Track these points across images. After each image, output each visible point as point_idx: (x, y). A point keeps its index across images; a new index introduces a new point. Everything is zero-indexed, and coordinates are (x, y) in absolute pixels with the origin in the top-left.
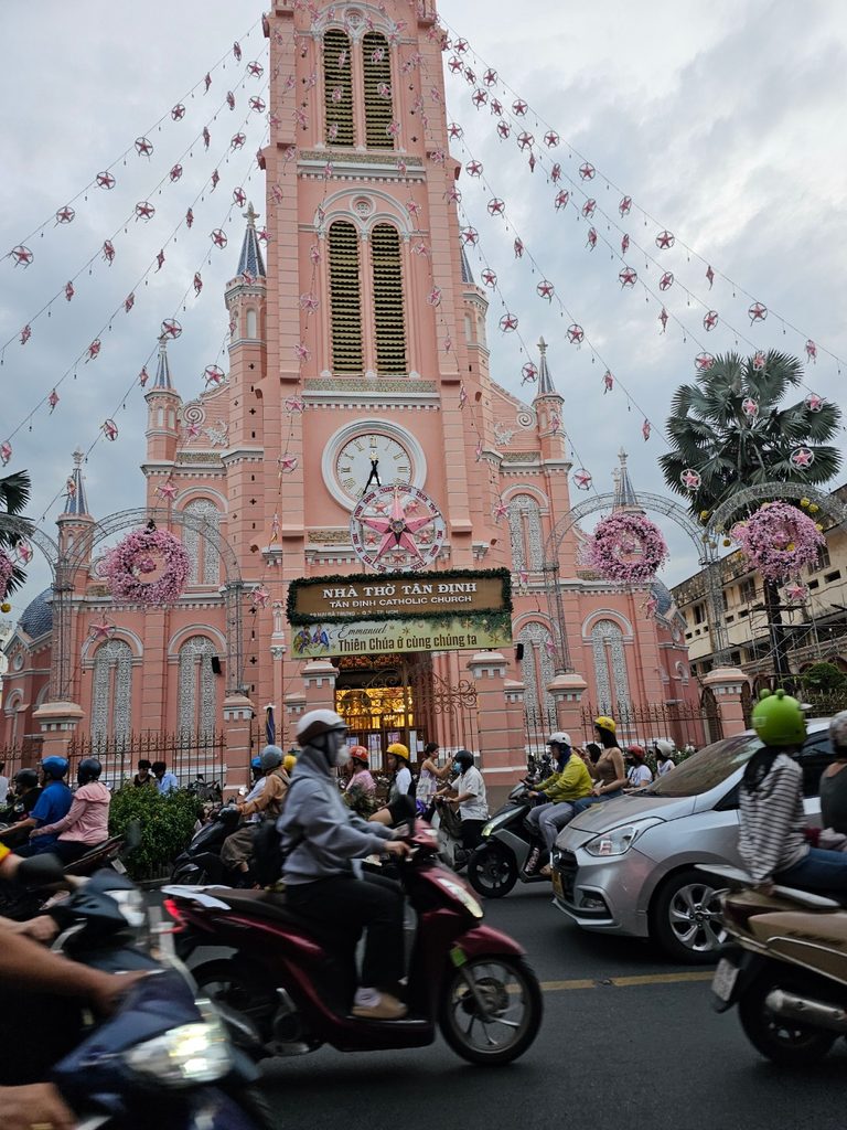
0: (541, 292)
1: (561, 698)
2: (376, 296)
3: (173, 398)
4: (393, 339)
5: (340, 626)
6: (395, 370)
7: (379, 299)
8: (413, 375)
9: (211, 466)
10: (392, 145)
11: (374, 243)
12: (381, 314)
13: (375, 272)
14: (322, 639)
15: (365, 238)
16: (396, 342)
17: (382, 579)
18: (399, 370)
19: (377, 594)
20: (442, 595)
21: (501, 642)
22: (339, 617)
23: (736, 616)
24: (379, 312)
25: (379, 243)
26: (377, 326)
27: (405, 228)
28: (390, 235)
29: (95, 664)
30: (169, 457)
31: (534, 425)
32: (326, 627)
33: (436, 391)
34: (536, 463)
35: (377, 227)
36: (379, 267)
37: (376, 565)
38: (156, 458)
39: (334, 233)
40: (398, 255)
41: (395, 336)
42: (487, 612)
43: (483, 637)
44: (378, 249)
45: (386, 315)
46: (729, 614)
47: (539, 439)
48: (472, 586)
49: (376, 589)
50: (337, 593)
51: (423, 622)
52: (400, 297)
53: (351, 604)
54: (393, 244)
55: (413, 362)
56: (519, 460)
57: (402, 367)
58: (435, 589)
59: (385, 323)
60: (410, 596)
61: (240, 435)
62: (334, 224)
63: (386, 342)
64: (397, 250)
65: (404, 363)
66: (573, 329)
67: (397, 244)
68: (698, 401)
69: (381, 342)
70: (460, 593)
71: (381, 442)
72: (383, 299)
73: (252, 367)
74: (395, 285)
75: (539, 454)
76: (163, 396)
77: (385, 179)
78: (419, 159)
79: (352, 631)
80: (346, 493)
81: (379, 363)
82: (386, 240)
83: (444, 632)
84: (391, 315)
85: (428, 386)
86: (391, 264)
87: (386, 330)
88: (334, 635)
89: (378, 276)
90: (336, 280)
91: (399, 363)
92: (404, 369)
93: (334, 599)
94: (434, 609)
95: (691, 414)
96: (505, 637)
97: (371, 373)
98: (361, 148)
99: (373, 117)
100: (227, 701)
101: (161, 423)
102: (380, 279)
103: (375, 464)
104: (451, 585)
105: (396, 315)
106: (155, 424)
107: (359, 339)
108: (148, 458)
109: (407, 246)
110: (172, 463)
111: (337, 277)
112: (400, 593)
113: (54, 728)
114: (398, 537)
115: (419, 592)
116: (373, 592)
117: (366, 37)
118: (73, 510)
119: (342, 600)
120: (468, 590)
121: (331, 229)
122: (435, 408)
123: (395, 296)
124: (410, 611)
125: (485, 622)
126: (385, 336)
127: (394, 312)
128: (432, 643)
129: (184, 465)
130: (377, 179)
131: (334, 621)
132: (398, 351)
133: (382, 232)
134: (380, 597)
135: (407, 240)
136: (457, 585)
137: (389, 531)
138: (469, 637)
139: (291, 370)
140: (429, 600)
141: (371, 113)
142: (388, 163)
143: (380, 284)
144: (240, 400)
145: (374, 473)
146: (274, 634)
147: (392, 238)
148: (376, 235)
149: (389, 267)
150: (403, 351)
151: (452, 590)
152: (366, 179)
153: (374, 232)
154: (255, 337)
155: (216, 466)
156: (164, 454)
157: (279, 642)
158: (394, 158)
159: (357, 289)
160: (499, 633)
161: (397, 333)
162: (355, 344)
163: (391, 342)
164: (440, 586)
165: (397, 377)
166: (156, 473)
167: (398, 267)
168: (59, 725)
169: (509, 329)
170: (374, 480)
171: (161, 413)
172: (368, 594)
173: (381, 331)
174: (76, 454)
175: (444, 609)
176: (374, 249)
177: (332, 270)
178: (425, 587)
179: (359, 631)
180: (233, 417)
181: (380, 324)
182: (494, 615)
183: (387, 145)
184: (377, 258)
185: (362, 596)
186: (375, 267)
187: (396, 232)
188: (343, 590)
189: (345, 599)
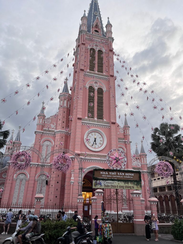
0: (137, 108)
1: (152, 203)
2: (98, 102)
3: (44, 116)
4: (101, 112)
5: (104, 181)
6: (101, 118)
7: (98, 103)
8: (105, 120)
9: (51, 133)
10: (102, 72)
11: (98, 91)
12: (99, 106)
13: (98, 97)
14: (100, 184)
15: (96, 90)
16: (101, 113)
17: (113, 171)
18: (102, 119)
19: (112, 174)
20: (126, 176)
21: (139, 188)
22: (104, 179)
23: (157, 179)
24: (98, 106)
25: (99, 92)
26: (98, 109)
27: (105, 89)
28: (101, 90)
29: (17, 179)
30: (42, 130)
31: (123, 132)
32: (101, 181)
33: (109, 124)
34: (124, 141)
35: (99, 88)
36: (99, 96)
37: (112, 167)
38: (39, 130)
39: (90, 88)
40: (103, 95)
41: (101, 111)
42: (136, 181)
43: (135, 187)
44: (99, 93)
45: (100, 107)
46: (155, 178)
47: (124, 135)
48: (133, 175)
49: (112, 173)
50: (103, 173)
51: (122, 182)
52: (103, 103)
53: (106, 176)
54: (102, 92)
55: (105, 118)
56: (120, 140)
57: (102, 118)
58: (125, 174)
59: (99, 108)
60: (119, 175)
61: (60, 127)
62: (90, 86)
63: (99, 112)
64: (103, 93)
65: (103, 117)
66: (144, 117)
67: (103, 92)
68: (159, 132)
69: (98, 112)
70: (130, 176)
71: (97, 134)
72: (99, 103)
73: (64, 112)
74: (102, 101)
75: (124, 139)
76: (42, 116)
77: (101, 79)
78: (108, 76)
79: (107, 183)
80: (89, 145)
81: (97, 117)
82: (100, 91)
83: (127, 185)
84: (101, 107)
85: (108, 123)
86: (101, 96)
87: (99, 110)
88: (103, 183)
89: (98, 98)
90: (89, 98)
91: (102, 117)
92: (103, 119)
93: (103, 174)
94: (125, 179)
95: (157, 134)
96: (140, 187)
97: (96, 119)
98: (96, 72)
99: (99, 66)
100: (79, 197)
101: (41, 122)
102: (99, 99)
103: (95, 139)
104: (128, 174)
105: (102, 107)
106: (40, 122)
107: (94, 111)
108: (37, 130)
109: (105, 93)
110: (42, 131)
111: (90, 97)
112: (117, 175)
113: (39, 200)
114: (117, 161)
115: (121, 175)
116: (111, 174)
117: (98, 50)
118: (17, 140)
119: (104, 175)
120: (132, 175)
121: (89, 87)
122: (109, 128)
123: (102, 103)
124: (119, 179)
125: (136, 183)
126: (99, 111)
127: (101, 106)
128: (124, 187)
129: (45, 132)
130: (99, 78)
131: (103, 180)
132: (102, 115)
133: (100, 89)
134: (113, 175)
135: (105, 92)
136: (130, 174)
137: (115, 159)
138: (132, 186)
139: (80, 116)
140: (123, 177)
141: (99, 65)
142: (102, 76)
143: (99, 100)
144: (61, 119)
145: (95, 141)
146: (71, 178)
147: (102, 91)
148: (98, 90)
149: (101, 97)
150: (103, 115)
151: (128, 175)
152: (97, 78)
153: (98, 89)
154: (65, 105)
155: (52, 133)
156: (41, 129)
157: (72, 180)
158: (103, 75)
159: (94, 100)
160: (139, 186)
161: (102, 111)
162: (93, 112)
163: (100, 112)
164: (126, 174)
165: (101, 120)
166: (38, 133)
167: (103, 97)
168: (40, 200)
169: (132, 115)
170: (95, 143)
171: (41, 120)
172: (110, 174)
173: (98, 110)
174: (20, 127)
175: (127, 179)
176: (98, 93)
177: (89, 96)
178: (123, 173)
179: (108, 183)
180: (58, 123)
181: (98, 108)
182: (138, 182)
183: (101, 72)
184: (98, 94)
185: (109, 174)
186: (98, 96)
187: (102, 90)
188: (105, 172)
189: (105, 175)
